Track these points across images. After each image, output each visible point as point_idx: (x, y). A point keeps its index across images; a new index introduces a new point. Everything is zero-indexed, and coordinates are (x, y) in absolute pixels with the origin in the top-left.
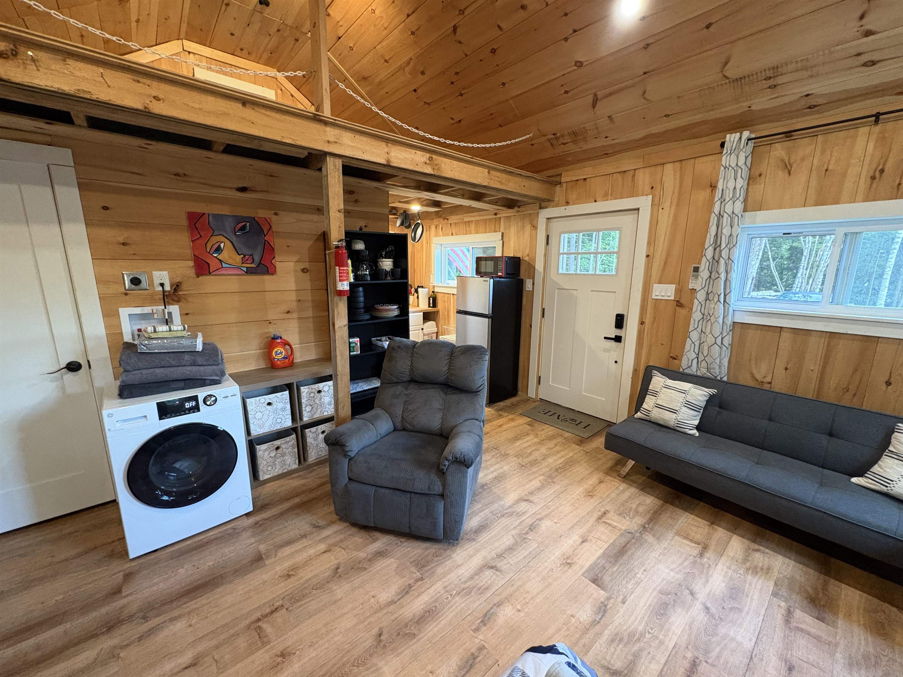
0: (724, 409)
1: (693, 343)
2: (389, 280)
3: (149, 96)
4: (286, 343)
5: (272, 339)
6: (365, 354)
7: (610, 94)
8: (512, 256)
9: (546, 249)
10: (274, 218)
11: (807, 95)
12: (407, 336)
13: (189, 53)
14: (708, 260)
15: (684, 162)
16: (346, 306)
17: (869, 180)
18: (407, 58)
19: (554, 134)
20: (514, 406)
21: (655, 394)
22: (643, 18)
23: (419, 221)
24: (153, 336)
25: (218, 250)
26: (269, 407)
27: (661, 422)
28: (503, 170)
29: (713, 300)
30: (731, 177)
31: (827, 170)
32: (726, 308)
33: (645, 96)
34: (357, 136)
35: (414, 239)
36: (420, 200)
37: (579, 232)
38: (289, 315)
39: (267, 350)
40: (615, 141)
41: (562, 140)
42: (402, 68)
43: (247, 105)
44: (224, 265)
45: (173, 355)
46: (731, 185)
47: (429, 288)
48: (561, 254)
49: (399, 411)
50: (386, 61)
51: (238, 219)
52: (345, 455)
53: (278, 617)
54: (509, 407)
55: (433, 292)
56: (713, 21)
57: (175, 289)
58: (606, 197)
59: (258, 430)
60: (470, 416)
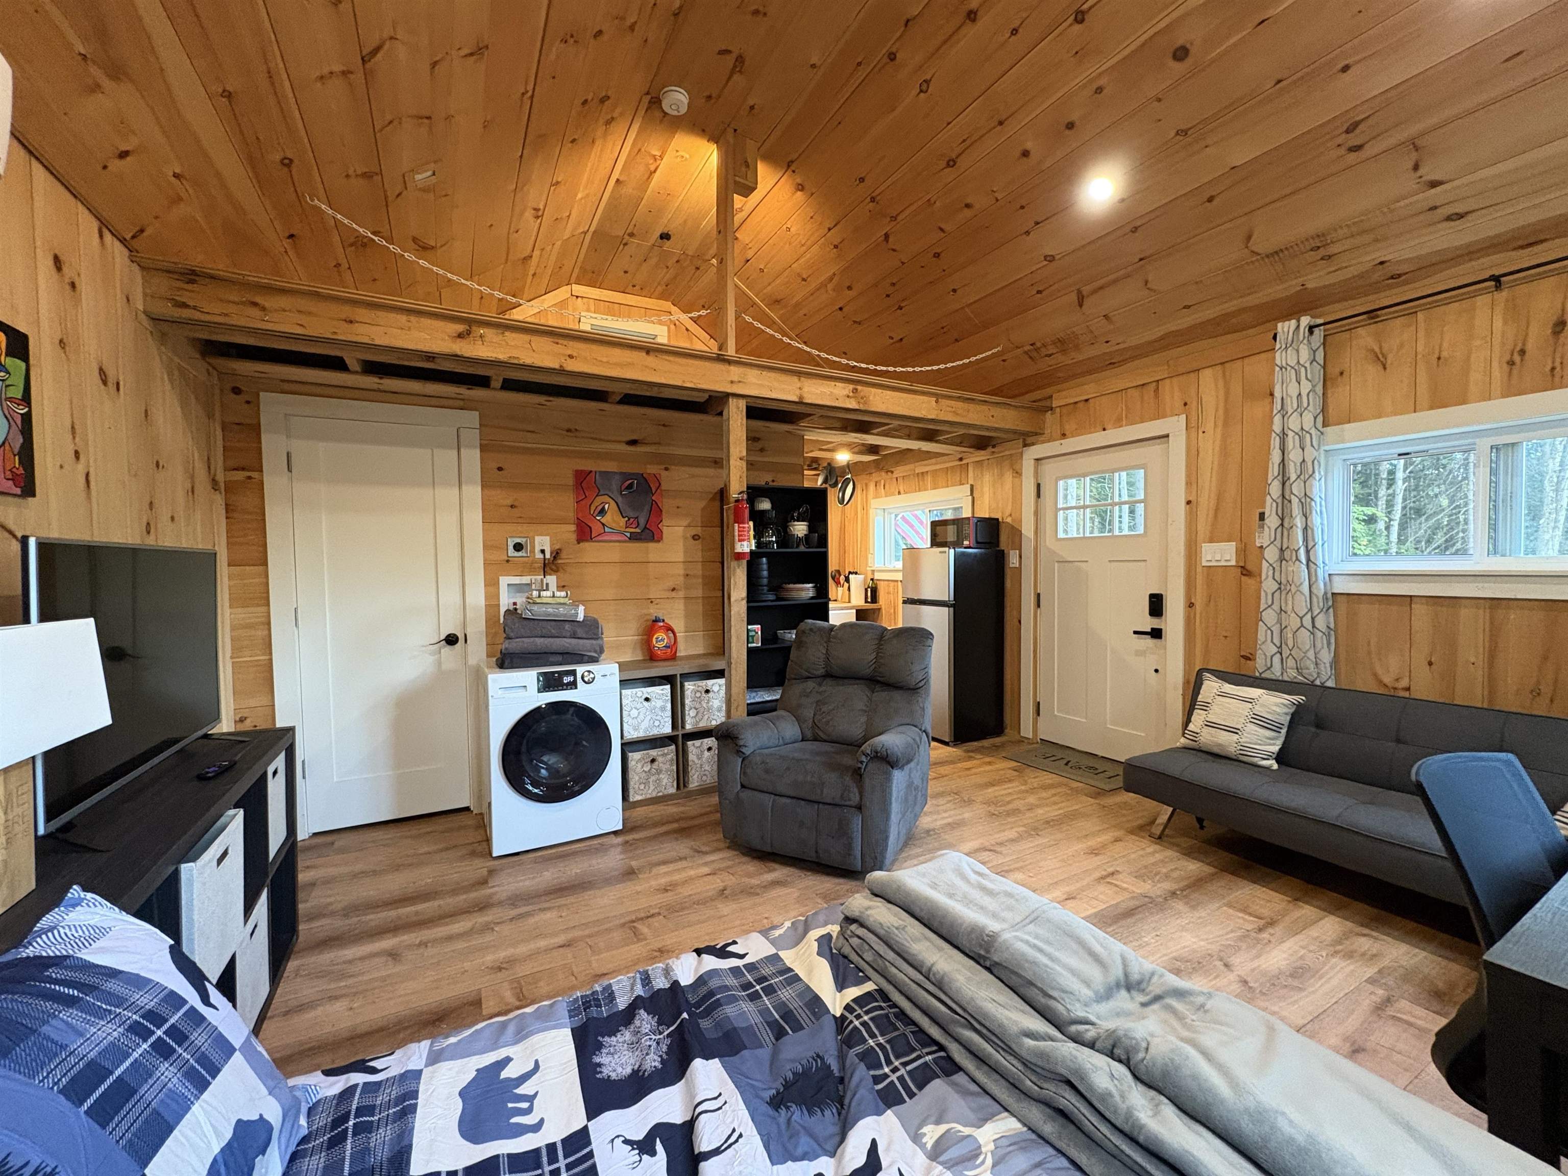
0: (1322, 729)
1: (1269, 629)
2: (802, 548)
3: (564, 355)
4: (669, 629)
5: (654, 621)
6: (768, 647)
7: (1101, 288)
8: (987, 516)
9: (1037, 502)
10: (664, 474)
11: (1382, 263)
12: (827, 619)
13: (577, 297)
14: (1274, 500)
15: (1227, 365)
16: (745, 573)
17: (1506, 367)
18: (831, 273)
19: (1032, 345)
20: (996, 747)
21: (1206, 707)
22: (1122, 200)
23: (849, 476)
24: (538, 600)
25: (602, 512)
26: (646, 704)
27: (1216, 750)
28: (959, 397)
29: (1291, 559)
30: (1291, 380)
31: (1439, 358)
32: (1313, 570)
33: (1149, 285)
34: (764, 373)
35: (841, 501)
36: (850, 446)
37: (1084, 476)
38: (674, 594)
39: (645, 637)
40: (1122, 346)
41: (1044, 352)
42: (823, 285)
43: (651, 353)
44: (607, 529)
45: (554, 623)
46: (1293, 390)
47: (865, 574)
48: (1060, 509)
49: (808, 713)
50: (804, 280)
51: (626, 476)
52: (739, 752)
53: (655, 922)
54: (988, 748)
55: (872, 580)
56: (1214, 193)
57: (555, 557)
58: (1118, 423)
59: (632, 733)
60: (908, 721)
